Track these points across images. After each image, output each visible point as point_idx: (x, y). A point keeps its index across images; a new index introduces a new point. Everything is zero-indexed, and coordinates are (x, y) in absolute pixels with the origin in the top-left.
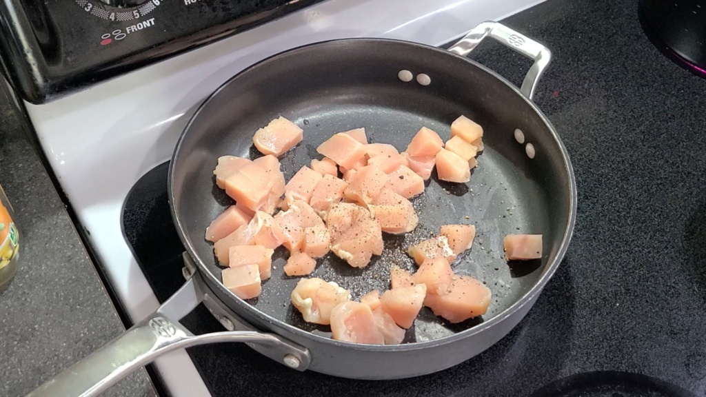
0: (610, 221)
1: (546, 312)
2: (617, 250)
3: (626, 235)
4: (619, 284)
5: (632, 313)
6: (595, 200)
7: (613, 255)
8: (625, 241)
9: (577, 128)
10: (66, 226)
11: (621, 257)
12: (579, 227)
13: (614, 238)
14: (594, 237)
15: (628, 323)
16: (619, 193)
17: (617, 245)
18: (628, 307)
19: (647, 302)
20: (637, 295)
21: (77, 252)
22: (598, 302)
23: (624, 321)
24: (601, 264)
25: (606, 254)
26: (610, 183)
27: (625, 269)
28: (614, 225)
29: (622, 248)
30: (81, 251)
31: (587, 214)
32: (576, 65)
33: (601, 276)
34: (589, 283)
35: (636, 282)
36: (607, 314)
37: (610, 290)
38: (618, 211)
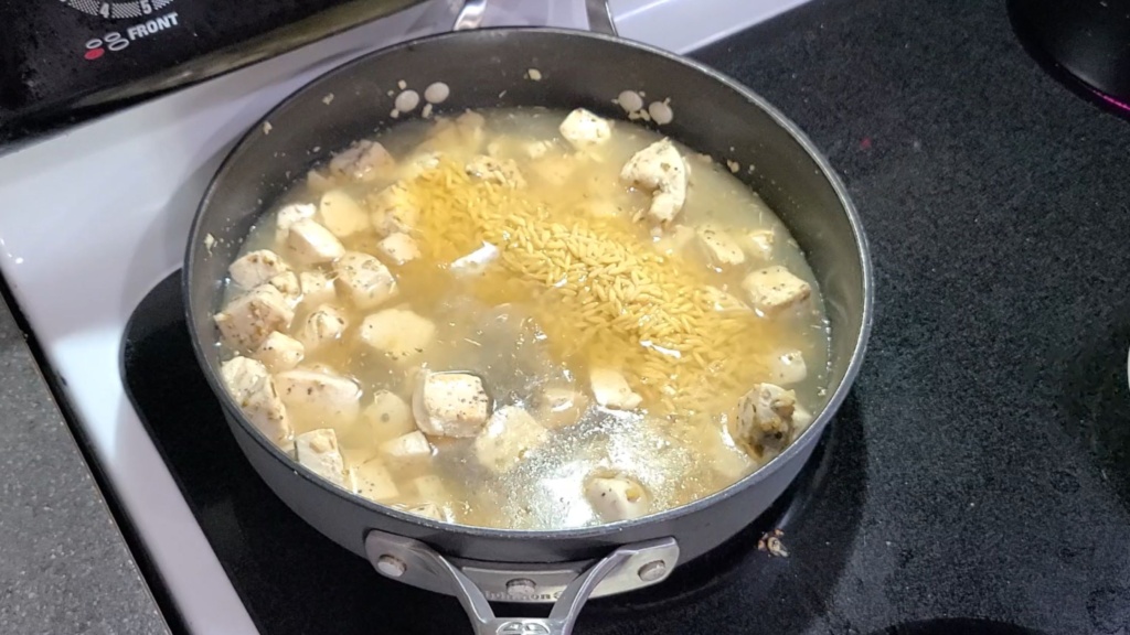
0: (959, 360)
1: (849, 518)
2: (972, 411)
3: (987, 385)
4: (974, 470)
5: (997, 518)
6: (934, 325)
7: (965, 419)
8: (986, 395)
9: (902, 202)
10: (24, 370)
11: (977, 423)
12: (906, 371)
13: (965, 391)
14: (931, 390)
15: (991, 537)
16: (974, 314)
17: (971, 402)
18: (990, 510)
19: (1022, 500)
20: (1005, 489)
21: (44, 415)
22: (938, 500)
23: (984, 533)
24: (943, 436)
25: (951, 418)
26: (958, 296)
27: (985, 443)
28: (967, 368)
29: (980, 408)
30: (52, 413)
31: (919, 349)
32: (900, 94)
33: (943, 455)
34: (922, 468)
35: (1004, 466)
36: (954, 521)
37: (959, 479)
38: (973, 345)
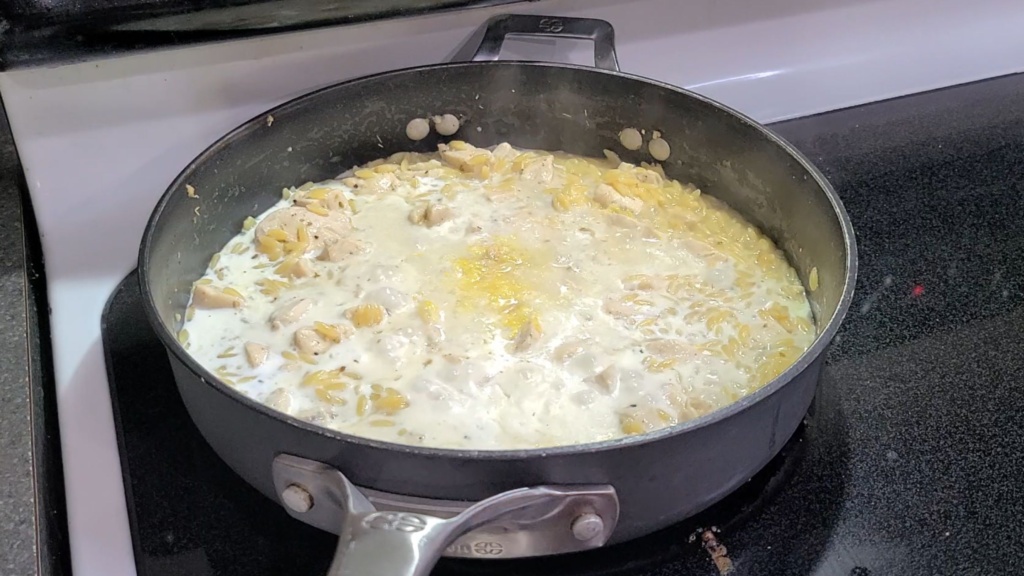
0: (953, 400)
1: (799, 527)
2: (961, 447)
3: (982, 425)
4: (955, 502)
5: (975, 551)
6: (930, 366)
7: (951, 453)
8: (979, 434)
9: (913, 263)
10: (14, 291)
11: (966, 458)
12: (891, 402)
13: (957, 428)
14: (917, 422)
15: (964, 569)
16: (978, 362)
17: (961, 439)
18: (968, 542)
19: (1009, 537)
20: (990, 525)
21: (13, 326)
22: (908, 524)
23: (957, 565)
24: (923, 465)
25: (936, 450)
26: (962, 345)
27: (973, 479)
28: (961, 408)
29: (971, 445)
30: (21, 326)
31: (909, 385)
32: (926, 180)
33: (921, 483)
34: (894, 491)
35: (991, 503)
36: (923, 546)
37: (936, 508)
38: (971, 388)
